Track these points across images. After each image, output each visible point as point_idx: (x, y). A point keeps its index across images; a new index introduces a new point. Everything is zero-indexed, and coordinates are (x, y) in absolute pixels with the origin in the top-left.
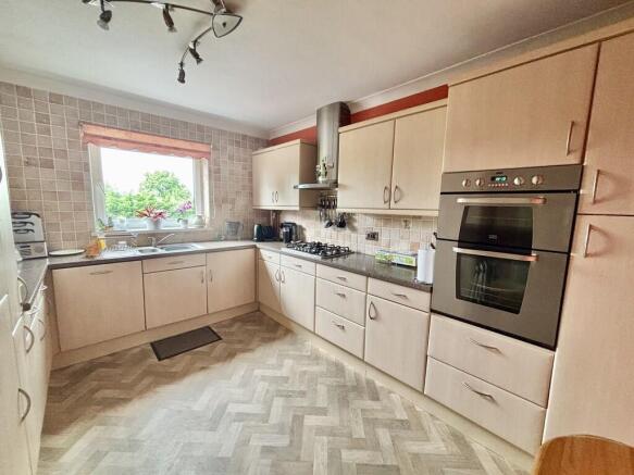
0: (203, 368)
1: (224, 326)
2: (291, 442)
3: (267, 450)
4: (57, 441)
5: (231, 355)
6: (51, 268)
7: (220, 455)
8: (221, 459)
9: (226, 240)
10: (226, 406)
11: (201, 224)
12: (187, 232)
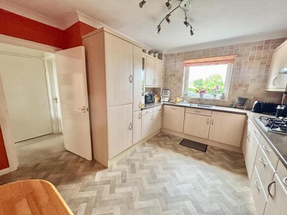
0: (186, 155)
1: (214, 149)
2: (173, 198)
3: (165, 189)
4: (147, 144)
5: (200, 159)
6: (164, 104)
7: (157, 176)
8: (156, 176)
9: (235, 108)
10: (175, 168)
11: (223, 98)
12: (214, 101)
